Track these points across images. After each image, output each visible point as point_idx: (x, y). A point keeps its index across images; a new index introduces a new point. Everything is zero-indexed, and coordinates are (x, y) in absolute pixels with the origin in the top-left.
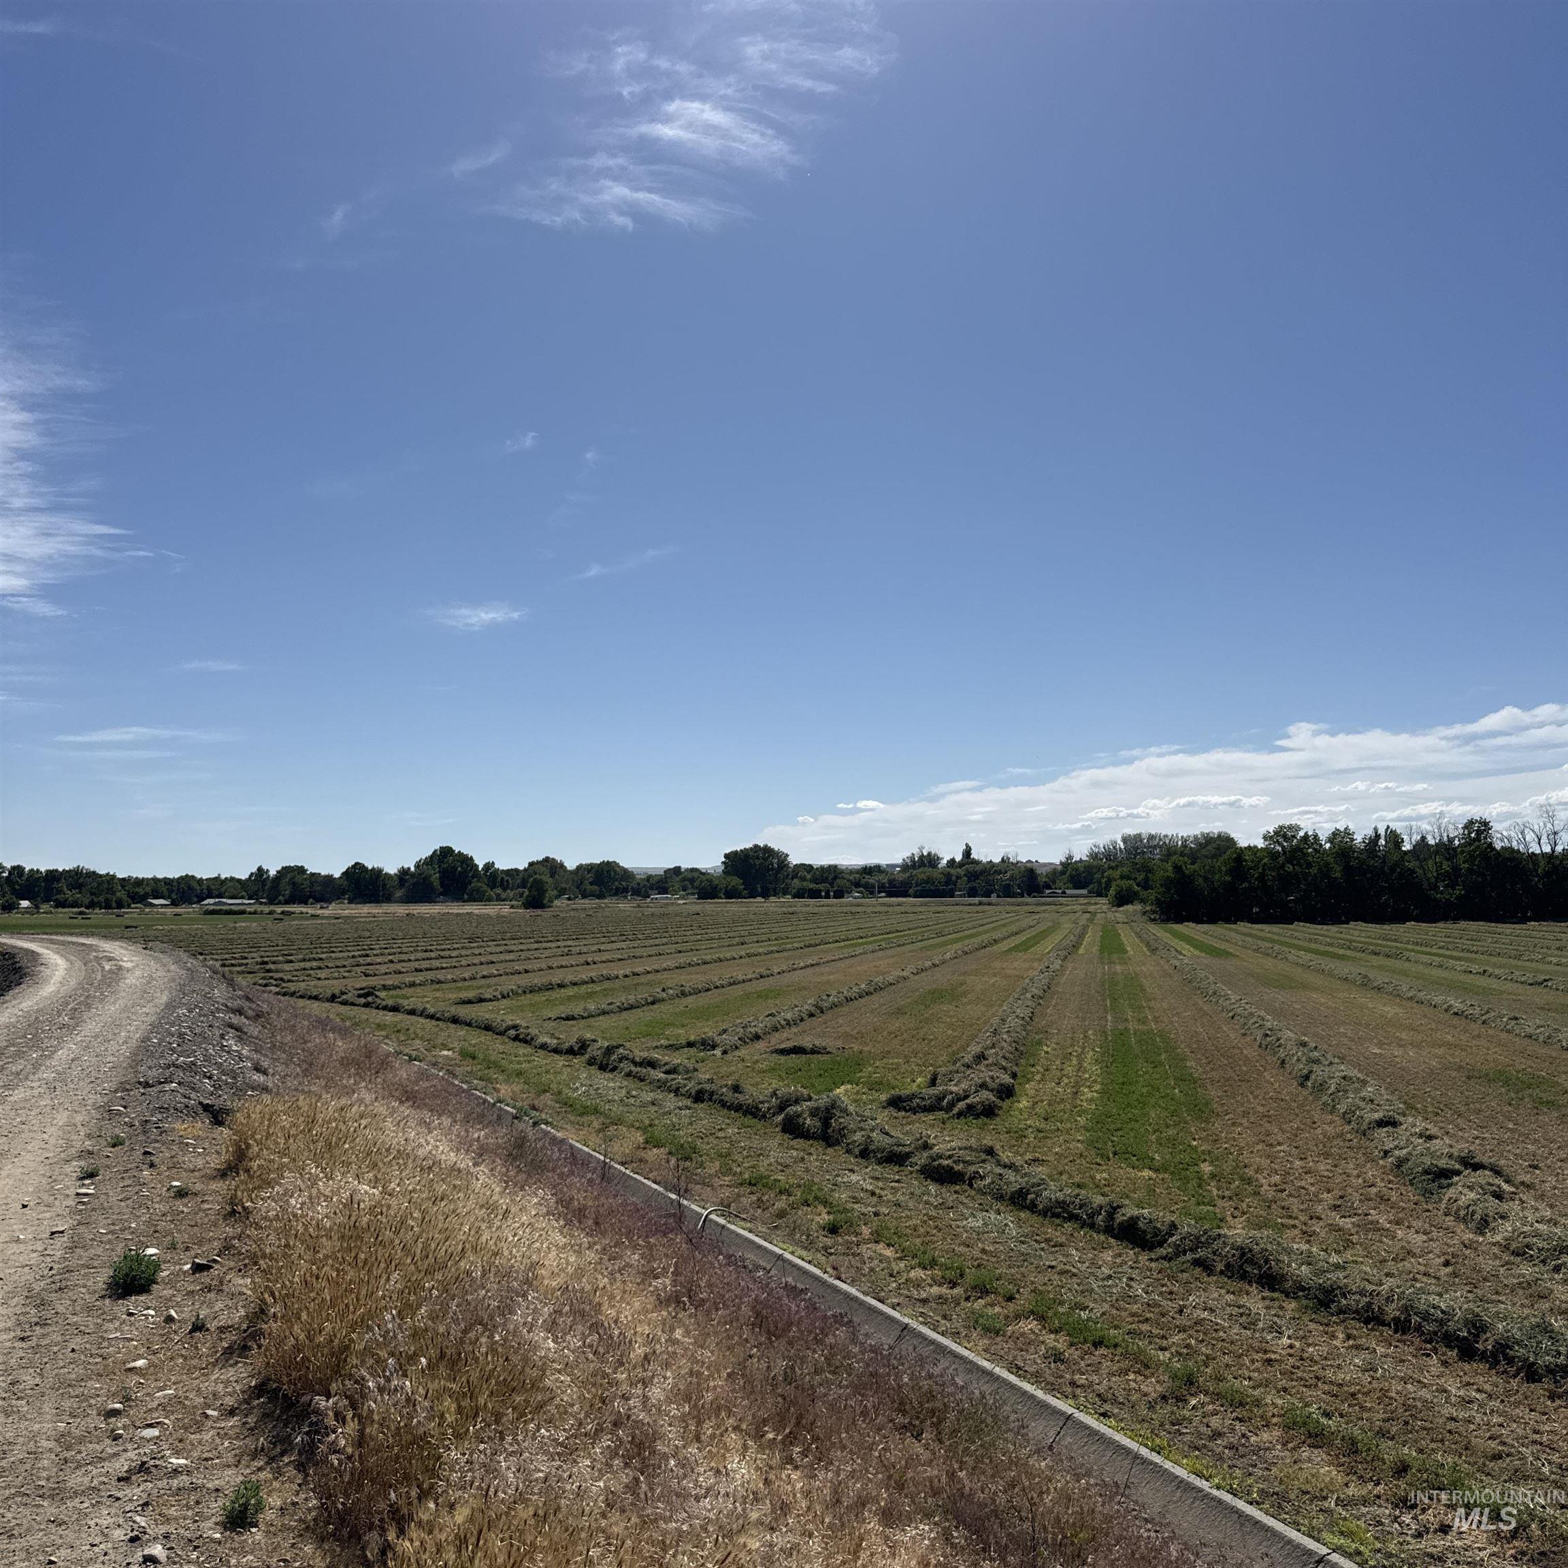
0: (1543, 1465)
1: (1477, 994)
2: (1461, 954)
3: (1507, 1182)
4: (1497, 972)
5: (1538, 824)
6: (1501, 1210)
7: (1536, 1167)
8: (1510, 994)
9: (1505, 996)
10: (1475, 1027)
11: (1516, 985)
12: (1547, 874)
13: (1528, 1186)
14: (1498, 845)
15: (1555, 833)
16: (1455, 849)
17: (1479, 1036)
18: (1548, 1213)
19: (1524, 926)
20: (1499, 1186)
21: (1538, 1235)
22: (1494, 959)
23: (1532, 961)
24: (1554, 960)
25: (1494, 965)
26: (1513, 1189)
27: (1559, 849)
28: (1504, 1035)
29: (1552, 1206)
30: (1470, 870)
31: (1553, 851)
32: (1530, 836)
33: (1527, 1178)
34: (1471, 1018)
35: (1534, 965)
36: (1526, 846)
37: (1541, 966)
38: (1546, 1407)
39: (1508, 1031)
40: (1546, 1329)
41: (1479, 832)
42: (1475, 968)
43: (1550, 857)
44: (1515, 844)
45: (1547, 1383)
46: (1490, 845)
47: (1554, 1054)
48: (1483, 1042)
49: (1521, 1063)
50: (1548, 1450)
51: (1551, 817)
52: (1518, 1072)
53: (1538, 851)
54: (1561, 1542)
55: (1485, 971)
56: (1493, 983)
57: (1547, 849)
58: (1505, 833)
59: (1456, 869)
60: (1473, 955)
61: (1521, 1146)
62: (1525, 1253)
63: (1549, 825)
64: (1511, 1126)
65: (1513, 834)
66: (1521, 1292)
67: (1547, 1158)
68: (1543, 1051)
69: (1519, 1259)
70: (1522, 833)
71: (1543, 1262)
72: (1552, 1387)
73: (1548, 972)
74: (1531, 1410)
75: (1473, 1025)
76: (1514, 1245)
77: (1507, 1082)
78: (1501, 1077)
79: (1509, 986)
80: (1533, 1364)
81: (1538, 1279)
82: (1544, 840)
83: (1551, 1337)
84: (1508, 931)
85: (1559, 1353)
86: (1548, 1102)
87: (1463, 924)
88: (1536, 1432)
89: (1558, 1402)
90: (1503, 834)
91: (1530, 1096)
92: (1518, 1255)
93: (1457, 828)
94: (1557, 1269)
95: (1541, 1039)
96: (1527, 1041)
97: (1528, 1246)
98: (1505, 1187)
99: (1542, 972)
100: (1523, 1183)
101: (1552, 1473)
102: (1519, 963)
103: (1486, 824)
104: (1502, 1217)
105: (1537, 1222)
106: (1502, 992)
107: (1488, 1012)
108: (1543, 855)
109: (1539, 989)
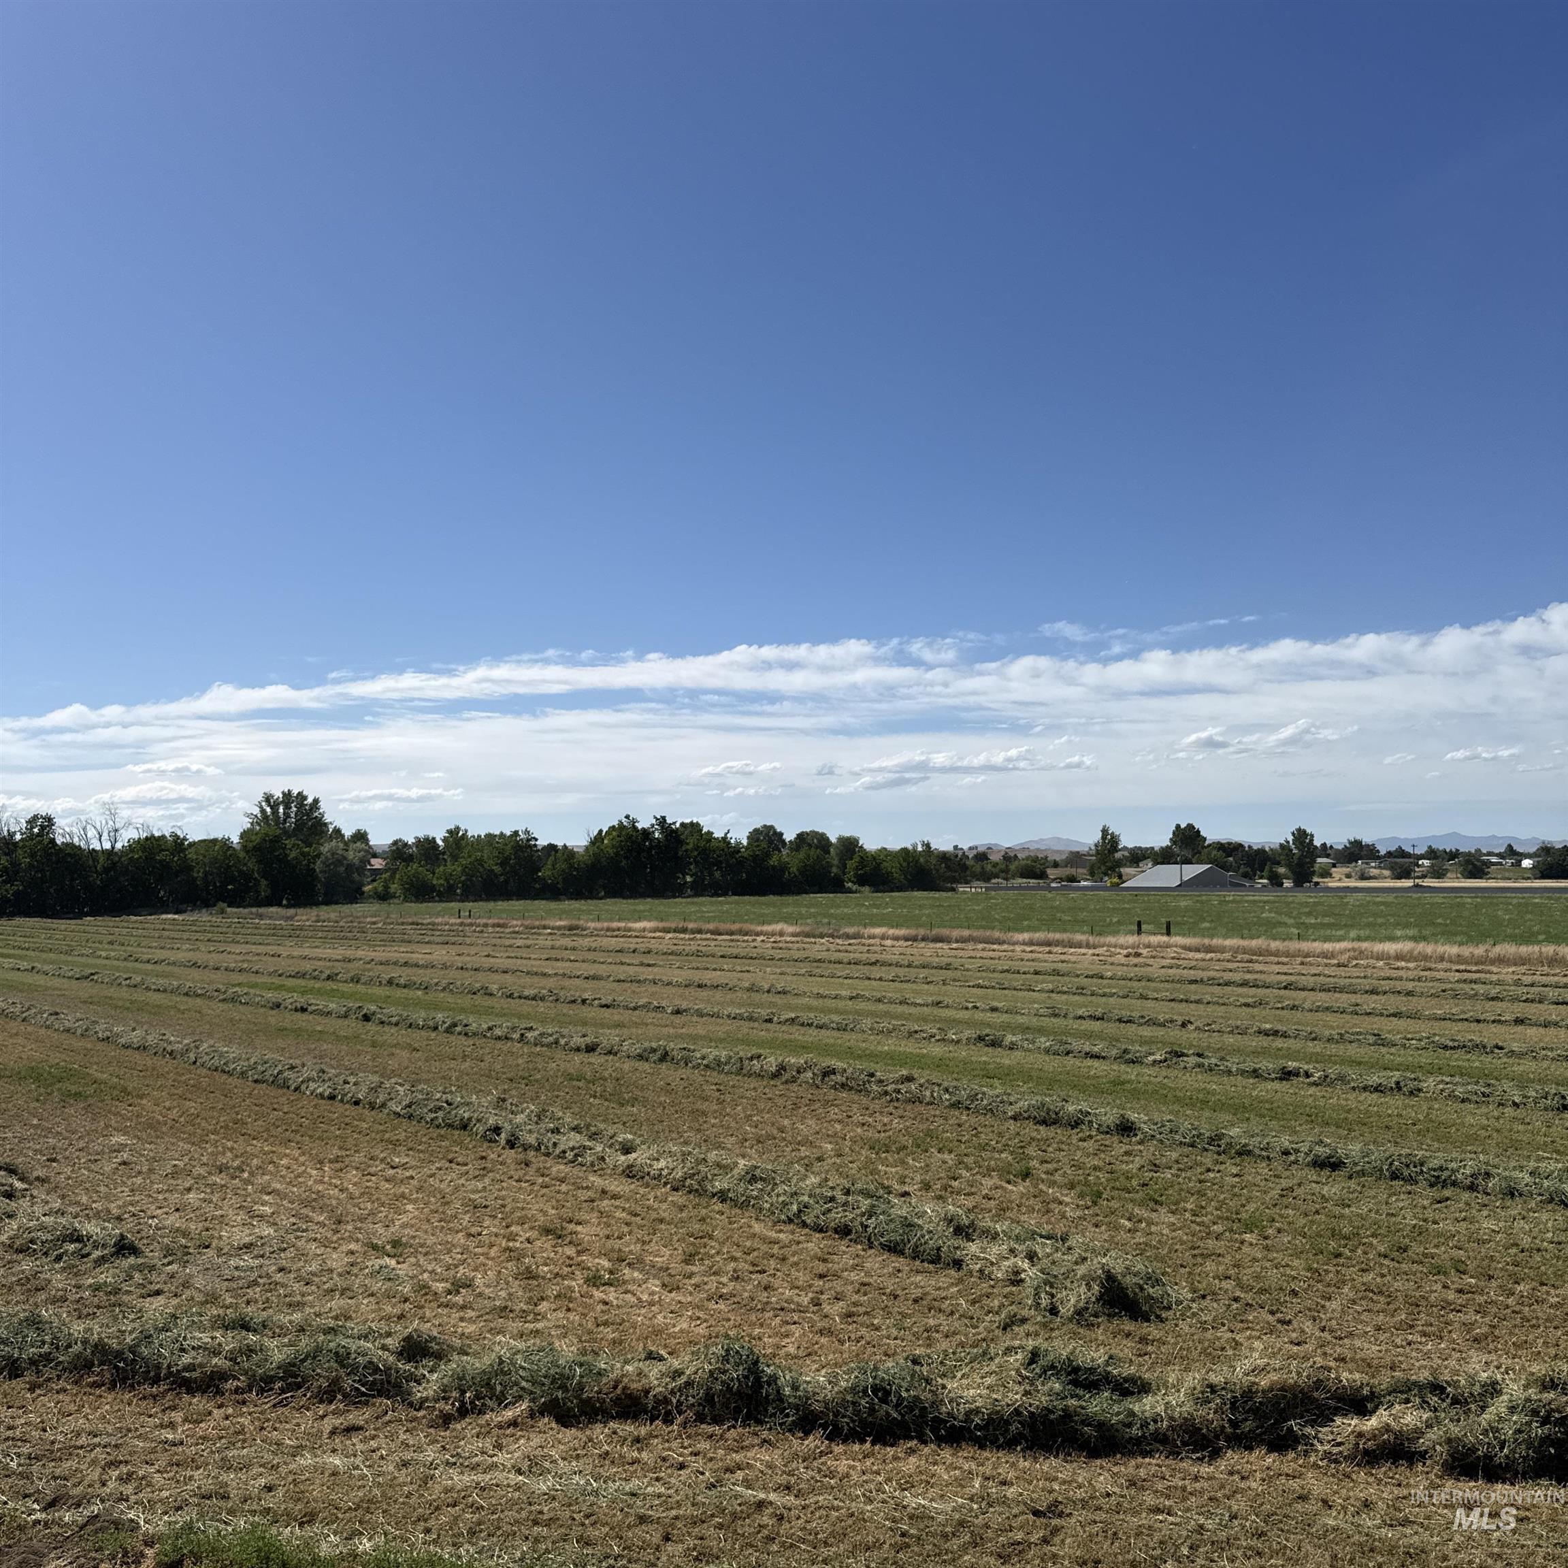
0: (12, 1460)
1: (21, 991)
2: (12, 952)
3: (22, 1179)
4: (46, 968)
5: (99, 820)
6: (9, 1209)
7: (54, 1160)
8: (56, 989)
9: (50, 992)
10: (13, 1026)
11: (65, 980)
12: (106, 870)
13: (42, 1180)
14: (59, 840)
15: (116, 831)
16: (15, 844)
17: (16, 1034)
18: (57, 1205)
19: (79, 922)
20: (11, 1185)
21: (42, 1228)
22: (44, 955)
23: (82, 955)
24: (104, 954)
25: (45, 962)
26: (25, 1186)
27: (119, 846)
28: (43, 1031)
29: (63, 1197)
30: (30, 865)
31: (113, 848)
32: (91, 833)
33: (40, 1172)
34: (12, 1017)
35: (83, 960)
36: (87, 843)
37: (91, 961)
38: (25, 1399)
39: (48, 1027)
40: (34, 1322)
41: (42, 828)
42: (25, 965)
43: (110, 853)
44: (76, 841)
45: (29, 1377)
46: (53, 841)
47: (89, 1046)
48: (20, 1040)
49: (56, 1058)
50: (19, 1444)
51: (113, 815)
52: (51, 1067)
53: (98, 848)
54: (17, 1533)
55: (33, 968)
56: (39, 980)
57: (107, 846)
58: (67, 829)
59: (15, 864)
60: (24, 952)
61: (41, 1141)
62: (29, 1248)
63: (111, 823)
64: (35, 1122)
65: (75, 830)
66: (18, 1288)
67: (66, 1150)
68: (78, 1044)
69: (21, 1256)
70: (85, 829)
71: (46, 1254)
72: (34, 1378)
73: (95, 966)
74: (9, 1407)
75: (13, 1024)
76: (18, 1243)
77: (38, 1079)
78: (34, 1074)
79: (57, 982)
80: (18, 1359)
81: (37, 1272)
82: (105, 836)
83: (38, 1329)
84: (63, 927)
85: (44, 1343)
86: (76, 1094)
87: (18, 921)
88: (9, 1428)
89: (38, 1392)
90: (66, 830)
91: (59, 1089)
92: (21, 1252)
93: (18, 822)
94: (59, 1258)
95: (79, 1031)
96: (65, 1035)
97: (32, 1241)
98: (18, 1185)
99: (87, 966)
100: (38, 1179)
101: (19, 1465)
102: (70, 958)
103: (49, 820)
104: (10, 1217)
105: (44, 1215)
106: (47, 988)
107: (29, 1009)
108: (103, 851)
109: (85, 983)
